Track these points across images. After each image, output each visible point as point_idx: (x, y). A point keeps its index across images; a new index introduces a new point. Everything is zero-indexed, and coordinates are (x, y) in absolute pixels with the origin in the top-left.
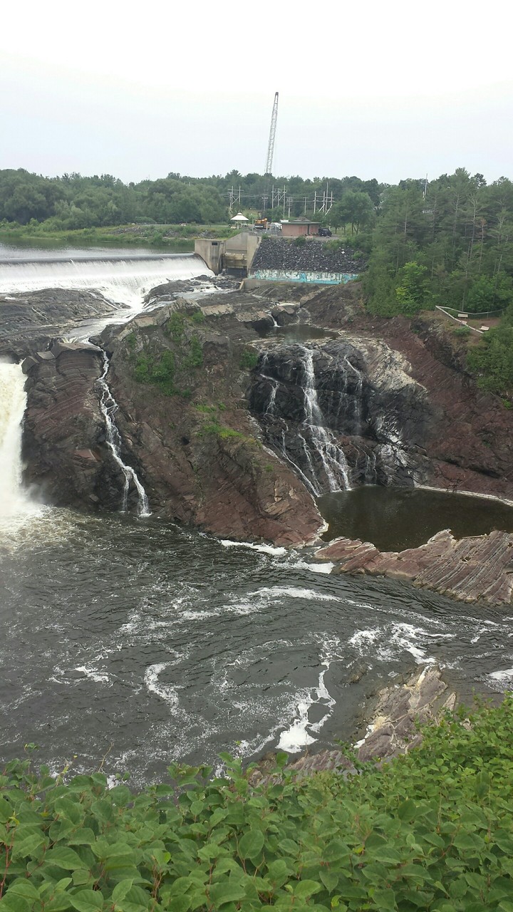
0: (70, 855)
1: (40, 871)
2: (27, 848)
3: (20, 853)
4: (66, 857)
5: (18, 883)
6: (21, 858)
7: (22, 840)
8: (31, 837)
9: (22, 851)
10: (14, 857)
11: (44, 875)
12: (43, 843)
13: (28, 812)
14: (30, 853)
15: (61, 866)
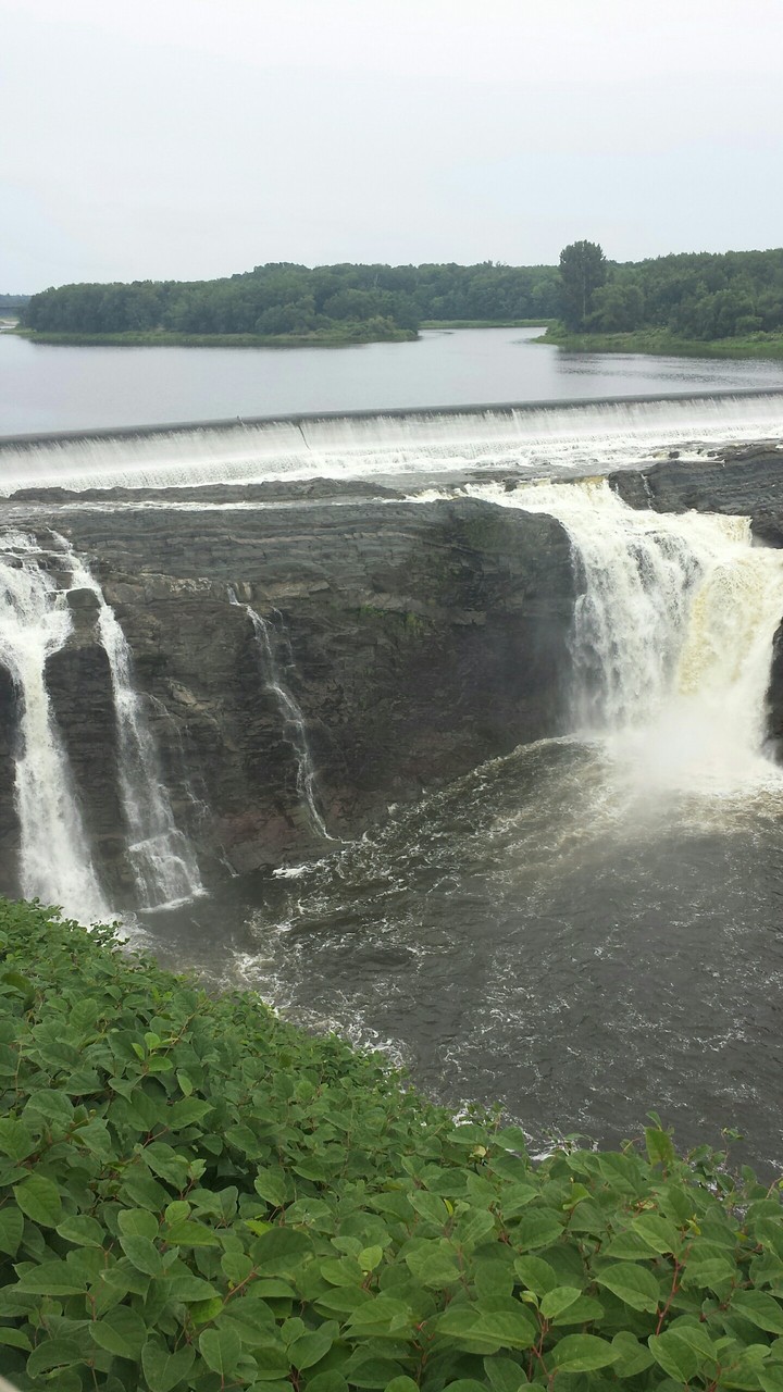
0: (771, 1308)
1: (720, 1319)
2: (706, 1274)
3: (695, 1279)
4: (764, 1309)
5: (684, 1325)
6: (696, 1288)
7: (701, 1261)
8: (716, 1260)
9: (699, 1276)
10: (685, 1282)
11: (725, 1326)
12: (732, 1278)
13: (716, 1225)
14: (710, 1285)
15: (754, 1321)
